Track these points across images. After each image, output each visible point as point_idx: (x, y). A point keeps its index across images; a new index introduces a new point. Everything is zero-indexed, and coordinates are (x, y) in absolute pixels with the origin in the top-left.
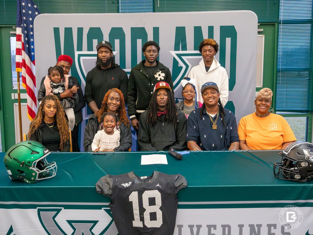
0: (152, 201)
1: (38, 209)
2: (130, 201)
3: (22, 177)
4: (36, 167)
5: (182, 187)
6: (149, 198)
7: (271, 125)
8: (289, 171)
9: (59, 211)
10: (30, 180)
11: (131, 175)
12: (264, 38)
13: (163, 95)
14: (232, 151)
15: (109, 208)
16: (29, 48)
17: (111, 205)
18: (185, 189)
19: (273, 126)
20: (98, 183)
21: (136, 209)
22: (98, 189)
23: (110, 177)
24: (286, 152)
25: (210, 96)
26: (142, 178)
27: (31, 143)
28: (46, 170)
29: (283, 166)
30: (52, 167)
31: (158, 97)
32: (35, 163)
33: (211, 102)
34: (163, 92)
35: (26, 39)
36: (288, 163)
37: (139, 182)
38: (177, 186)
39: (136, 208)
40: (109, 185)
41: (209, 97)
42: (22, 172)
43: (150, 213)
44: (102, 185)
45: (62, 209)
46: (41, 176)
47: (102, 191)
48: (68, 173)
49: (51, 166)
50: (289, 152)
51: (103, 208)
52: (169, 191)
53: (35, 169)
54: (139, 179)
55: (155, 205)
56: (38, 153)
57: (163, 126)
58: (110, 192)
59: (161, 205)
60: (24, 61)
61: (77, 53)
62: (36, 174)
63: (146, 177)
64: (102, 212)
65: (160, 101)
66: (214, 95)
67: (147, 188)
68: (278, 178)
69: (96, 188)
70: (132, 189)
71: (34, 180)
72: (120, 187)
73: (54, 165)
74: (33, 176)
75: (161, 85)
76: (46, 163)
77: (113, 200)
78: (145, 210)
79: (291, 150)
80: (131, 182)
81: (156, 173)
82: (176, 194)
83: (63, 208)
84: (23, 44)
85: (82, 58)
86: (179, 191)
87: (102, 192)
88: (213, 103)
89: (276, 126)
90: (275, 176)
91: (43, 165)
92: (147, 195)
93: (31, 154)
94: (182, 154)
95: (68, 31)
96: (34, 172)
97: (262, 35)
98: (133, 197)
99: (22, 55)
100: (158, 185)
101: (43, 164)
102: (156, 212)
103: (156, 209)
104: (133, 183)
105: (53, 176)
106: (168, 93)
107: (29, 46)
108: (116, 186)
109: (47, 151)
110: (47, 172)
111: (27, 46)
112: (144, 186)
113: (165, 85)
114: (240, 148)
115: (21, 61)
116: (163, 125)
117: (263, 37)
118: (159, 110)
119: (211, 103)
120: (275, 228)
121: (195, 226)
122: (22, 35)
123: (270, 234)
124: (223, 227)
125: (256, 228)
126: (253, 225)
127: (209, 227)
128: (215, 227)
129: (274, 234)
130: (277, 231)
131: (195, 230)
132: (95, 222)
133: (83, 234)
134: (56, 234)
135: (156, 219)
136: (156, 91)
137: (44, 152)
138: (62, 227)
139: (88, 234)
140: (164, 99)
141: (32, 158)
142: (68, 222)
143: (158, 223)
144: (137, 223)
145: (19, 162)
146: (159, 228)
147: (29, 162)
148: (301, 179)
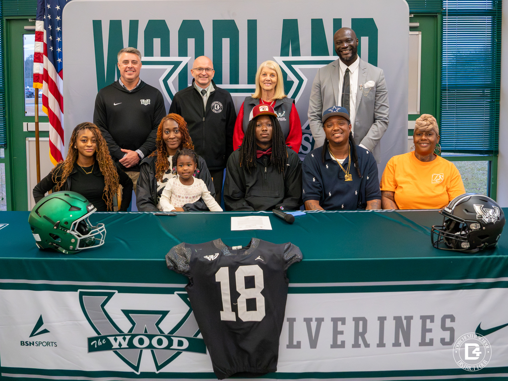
0: (250, 282)
1: (80, 292)
2: (217, 281)
3: (56, 244)
4: (77, 230)
5: (294, 261)
6: (245, 277)
7: (435, 176)
8: (453, 236)
9: (110, 295)
10: (67, 249)
11: (218, 243)
12: (420, 36)
13: (265, 124)
14: (371, 211)
15: (186, 293)
16: (54, 51)
17: (189, 287)
18: (299, 263)
19: (438, 178)
20: (170, 254)
21: (226, 294)
22: (169, 264)
23: (186, 246)
24: (450, 209)
25: (336, 128)
26: (234, 248)
27: (68, 195)
28: (91, 234)
29: (445, 230)
30: (100, 230)
31: (259, 129)
32: (75, 224)
33: (338, 137)
34: (265, 121)
35: (51, 38)
36: (452, 226)
37: (230, 254)
38: (288, 258)
39: (226, 292)
40: (186, 257)
41: (335, 131)
42: (57, 237)
43: (247, 300)
44: (175, 258)
45: (115, 293)
46: (83, 243)
47: (175, 265)
48: (122, 242)
49: (98, 229)
50: (453, 209)
51: (176, 293)
53: (75, 233)
54: (231, 250)
55: (254, 287)
56: (79, 209)
57: (266, 173)
58: (187, 268)
59: (263, 288)
60: (46, 71)
62: (76, 240)
63: (240, 247)
64: (175, 297)
65: (261, 135)
66: (343, 127)
67: (242, 262)
68: (438, 248)
69: (165, 261)
70: (219, 264)
71: (73, 250)
72: (201, 260)
73: (101, 229)
74: (72, 244)
75: (261, 110)
77: (192, 279)
78: (239, 295)
79: (457, 205)
80: (218, 254)
81: (255, 242)
82: (286, 271)
83: (116, 291)
84: (45, 46)
86: (289, 267)
87: (175, 268)
88: (341, 139)
89: (442, 178)
90: (434, 245)
91: (85, 229)
92: (242, 272)
93: (69, 210)
94: (294, 215)
95: (116, 26)
96: (74, 237)
97: (417, 33)
98: (222, 275)
99: (43, 63)
100: (259, 258)
101: (85, 226)
102: (255, 299)
103: (256, 293)
104: (221, 255)
105: (101, 244)
106: (272, 121)
107: (55, 48)
108: (196, 259)
109: (92, 207)
110: (92, 238)
111: (51, 48)
112: (237, 259)
113: (267, 110)
114: (382, 207)
115: (41, 72)
116: (266, 171)
117: (418, 35)
118: (259, 148)
119: (337, 140)
120: (432, 321)
121: (314, 320)
122: (45, 32)
123: (425, 330)
124: (356, 320)
125: (405, 322)
126: (400, 317)
127: (335, 321)
128: (343, 321)
129: (430, 330)
130: (436, 326)
131: (314, 326)
132: (164, 313)
133: (146, 331)
134: (106, 329)
135: (255, 309)
136: (253, 119)
137: (87, 208)
138: (114, 320)
139: (153, 330)
140: (268, 132)
141: (71, 216)
142: (124, 311)
143: (258, 315)
144: (227, 315)
145: (53, 222)
146: (259, 322)
147: (66, 223)
148: (470, 249)
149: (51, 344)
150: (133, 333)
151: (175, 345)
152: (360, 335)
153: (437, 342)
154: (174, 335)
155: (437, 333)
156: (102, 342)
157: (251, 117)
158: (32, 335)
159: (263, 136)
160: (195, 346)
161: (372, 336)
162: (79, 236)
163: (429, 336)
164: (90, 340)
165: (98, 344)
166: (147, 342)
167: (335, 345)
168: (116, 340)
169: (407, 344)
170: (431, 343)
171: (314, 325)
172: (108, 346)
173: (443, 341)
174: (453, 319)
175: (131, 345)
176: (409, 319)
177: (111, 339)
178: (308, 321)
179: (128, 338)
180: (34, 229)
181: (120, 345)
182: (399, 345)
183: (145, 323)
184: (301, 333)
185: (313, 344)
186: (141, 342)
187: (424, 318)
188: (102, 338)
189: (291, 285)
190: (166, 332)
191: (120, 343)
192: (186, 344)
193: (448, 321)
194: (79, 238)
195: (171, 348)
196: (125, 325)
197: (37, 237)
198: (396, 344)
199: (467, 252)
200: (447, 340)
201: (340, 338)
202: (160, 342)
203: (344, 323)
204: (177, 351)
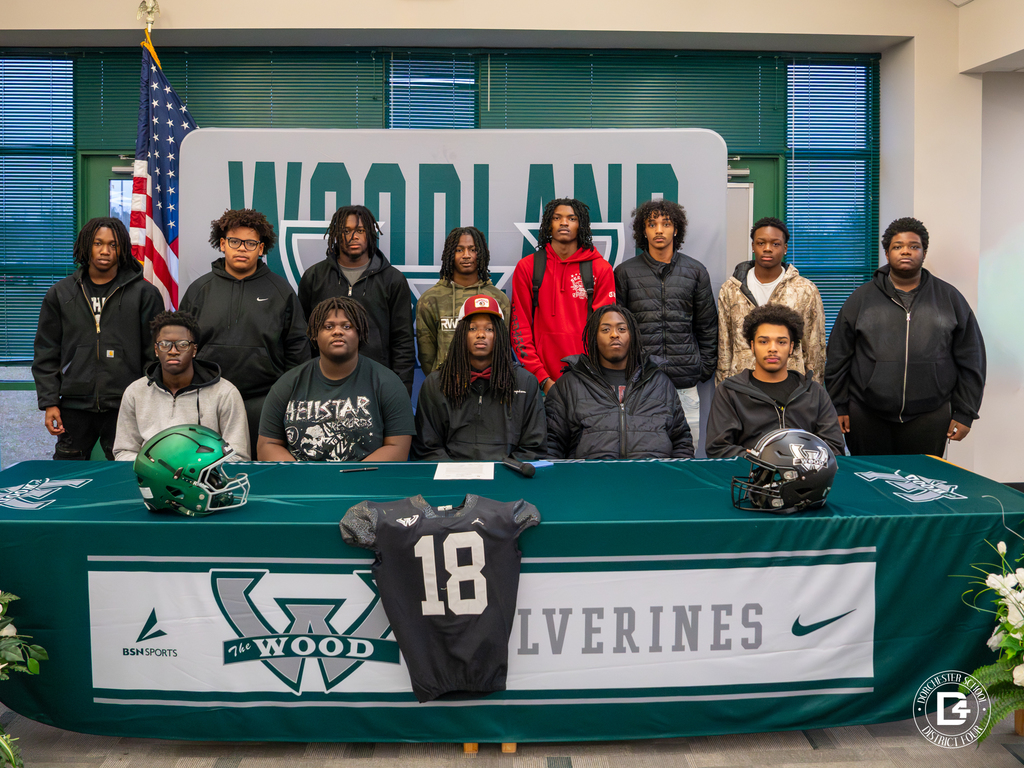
0: (465, 557)
2: (416, 556)
3: (177, 503)
4: (208, 481)
5: (528, 525)
6: (458, 550)
9: (258, 577)
10: (193, 509)
11: (417, 500)
12: (752, 191)
13: (482, 328)
15: (370, 572)
16: (164, 210)
17: (375, 566)
18: (536, 527)
20: (345, 520)
21: (431, 575)
22: (345, 535)
23: (370, 506)
24: (757, 451)
27: (195, 430)
28: (228, 488)
29: (753, 483)
30: (242, 482)
32: (206, 472)
34: (482, 322)
35: (158, 188)
38: (520, 521)
39: (431, 572)
40: (370, 522)
42: (178, 492)
43: (460, 583)
44: (354, 525)
45: (265, 573)
46: (216, 501)
47: (354, 536)
49: (238, 481)
50: (761, 450)
51: (355, 572)
52: (501, 533)
53: (206, 486)
54: (436, 512)
55: (471, 564)
56: (212, 450)
58: (372, 539)
59: (484, 564)
60: (149, 241)
61: (284, 225)
62: (207, 496)
63: (449, 507)
64: (354, 579)
67: (453, 528)
68: (740, 507)
70: (420, 532)
71: (202, 510)
72: (393, 525)
74: (200, 501)
75: (477, 305)
76: (224, 476)
77: (380, 554)
78: (449, 575)
79: (767, 445)
80: (418, 516)
81: (470, 499)
82: (517, 539)
83: (267, 571)
84: (150, 201)
85: (295, 237)
87: (354, 540)
90: (734, 504)
91: (219, 481)
92: (453, 542)
93: (197, 452)
94: (537, 467)
95: (265, 171)
96: (203, 492)
97: (747, 185)
98: (424, 548)
99: (145, 227)
100: (477, 521)
101: (218, 478)
102: (473, 581)
103: (474, 573)
104: (422, 517)
105: (242, 504)
106: (494, 324)
107: (165, 205)
108: (386, 525)
109: (230, 447)
110: (229, 494)
111: (159, 205)
112: (446, 523)
113: (487, 305)
115: (143, 243)
116: (480, 402)
117: (749, 189)
120: (729, 613)
121: (557, 611)
122: (149, 178)
123: (719, 627)
124: (619, 612)
125: (689, 614)
126: (683, 608)
127: (588, 613)
128: (600, 612)
129: (726, 627)
130: (734, 620)
131: (557, 621)
132: (338, 603)
133: (310, 630)
134: (250, 629)
135: (472, 596)
136: (464, 319)
137: (223, 450)
138: (263, 614)
139: (320, 629)
140: (486, 340)
141: (200, 460)
142: (278, 601)
143: (478, 605)
144: (431, 607)
145: (172, 469)
146: (479, 616)
147: (192, 470)
148: (783, 507)
149: (168, 652)
150: (290, 633)
151: (353, 652)
152: (625, 633)
153: (736, 644)
154: (351, 635)
155: (736, 632)
156: (245, 648)
157: (462, 314)
158: (140, 639)
159: (479, 346)
160: (384, 652)
161: (642, 635)
162: (211, 491)
163: (724, 635)
164: (227, 645)
165: (239, 651)
166: (311, 646)
167: (588, 649)
168: (265, 644)
169: (694, 647)
170: (728, 645)
171: (557, 619)
172: (253, 654)
173: (745, 643)
174: (759, 609)
175: (288, 652)
176: (696, 609)
177: (259, 643)
178: (549, 613)
179: (283, 640)
180: (143, 480)
181: (272, 651)
182: (682, 649)
183: (309, 617)
184: (538, 631)
185: (557, 647)
186: (303, 646)
187: (717, 609)
188: (245, 641)
189: (525, 560)
190: (341, 631)
191: (272, 648)
192: (370, 649)
193: (752, 612)
194: (211, 494)
195: (348, 655)
196: (279, 622)
197: (147, 493)
198: (678, 647)
199: (778, 512)
200: (752, 640)
201: (596, 639)
202: (331, 646)
203: (601, 616)
204: (356, 660)
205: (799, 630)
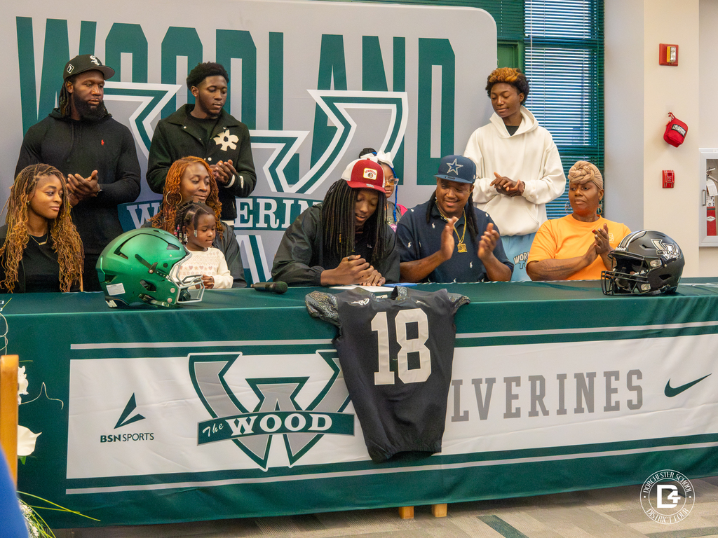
0: (412, 331)
2: (372, 330)
3: (150, 296)
5: (461, 303)
6: (406, 324)
9: (232, 359)
17: (337, 340)
21: (384, 347)
22: (313, 310)
24: (623, 247)
38: (455, 300)
39: (385, 345)
43: (408, 354)
45: (238, 355)
47: (321, 312)
50: (627, 246)
51: (317, 351)
52: (441, 311)
55: (418, 338)
58: (335, 315)
59: (428, 337)
64: (317, 358)
67: (402, 305)
69: (307, 308)
70: (375, 309)
74: (171, 295)
75: (365, 176)
78: (400, 347)
79: (631, 242)
80: (368, 299)
81: (401, 290)
83: (241, 353)
90: (606, 292)
92: (403, 318)
96: (173, 285)
98: (379, 323)
100: (419, 302)
102: (419, 353)
103: (419, 345)
104: (372, 300)
120: (617, 379)
121: (484, 381)
123: (610, 391)
124: (533, 379)
125: (587, 380)
126: (582, 375)
127: (508, 381)
128: (517, 380)
129: (616, 391)
130: (621, 384)
132: (302, 381)
133: (277, 408)
134: (224, 409)
135: (419, 367)
137: (185, 249)
138: (236, 395)
139: (287, 406)
141: (172, 256)
142: (249, 381)
144: (383, 377)
145: (148, 265)
146: (424, 384)
147: (165, 265)
148: (651, 290)
149: (145, 436)
150: (260, 411)
151: (315, 427)
152: (537, 398)
153: (623, 405)
154: (313, 411)
155: (624, 395)
156: (218, 428)
158: (118, 425)
161: (551, 401)
162: (180, 285)
163: (614, 397)
164: (202, 426)
165: (212, 432)
166: (278, 423)
167: (509, 415)
168: (237, 423)
169: (591, 410)
170: (617, 408)
171: (484, 387)
172: (225, 434)
173: (630, 404)
174: (639, 374)
175: (257, 430)
176: (592, 376)
177: (231, 422)
178: (477, 383)
179: (253, 419)
180: (115, 276)
181: (243, 430)
182: (582, 411)
183: (277, 396)
184: (468, 400)
185: (484, 414)
186: (271, 423)
187: (608, 375)
188: (218, 422)
190: (304, 407)
191: (242, 426)
192: (329, 423)
193: (634, 377)
194: (180, 287)
195: (310, 429)
197: (117, 289)
198: (579, 410)
200: (635, 402)
201: (515, 404)
202: (295, 422)
203: (518, 384)
204: (317, 434)
205: (670, 392)
